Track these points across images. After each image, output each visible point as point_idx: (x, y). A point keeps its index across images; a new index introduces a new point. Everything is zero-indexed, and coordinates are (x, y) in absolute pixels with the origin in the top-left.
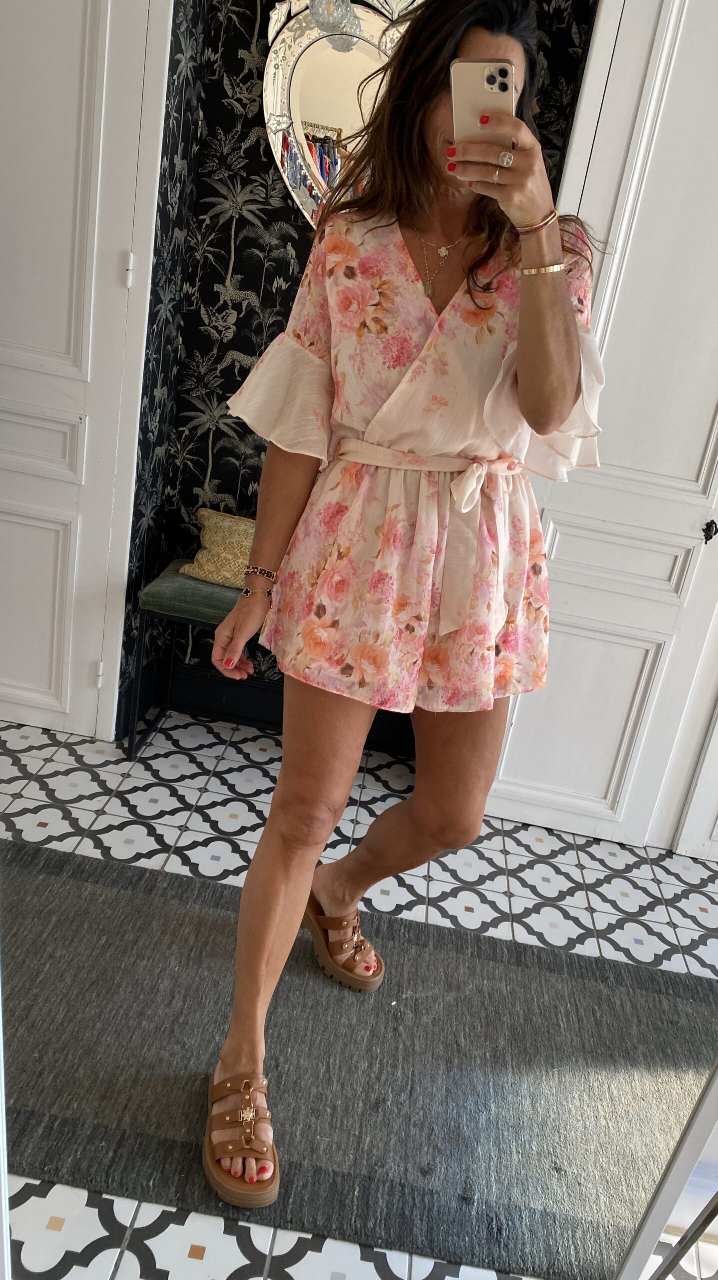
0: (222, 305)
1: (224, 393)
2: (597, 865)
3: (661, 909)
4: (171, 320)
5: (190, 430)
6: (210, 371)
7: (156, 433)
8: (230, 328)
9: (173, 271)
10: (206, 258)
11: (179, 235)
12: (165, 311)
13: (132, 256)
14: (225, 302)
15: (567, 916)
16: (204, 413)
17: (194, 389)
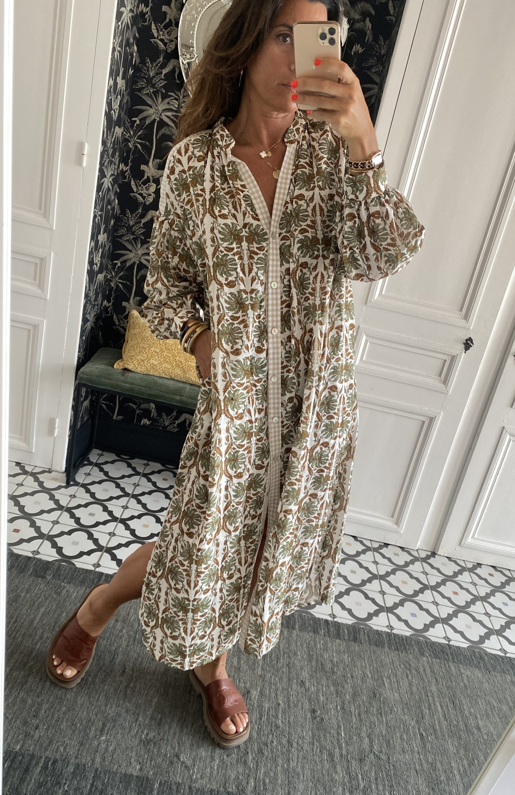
0: (146, 179)
1: (146, 238)
2: (386, 561)
3: (427, 593)
4: (111, 188)
5: (121, 263)
6: (136, 223)
7: (99, 265)
8: (150, 195)
9: (113, 155)
10: (136, 147)
11: (119, 131)
12: (107, 182)
13: (86, 144)
14: (148, 177)
15: (367, 597)
16: (131, 252)
17: (123, 235)
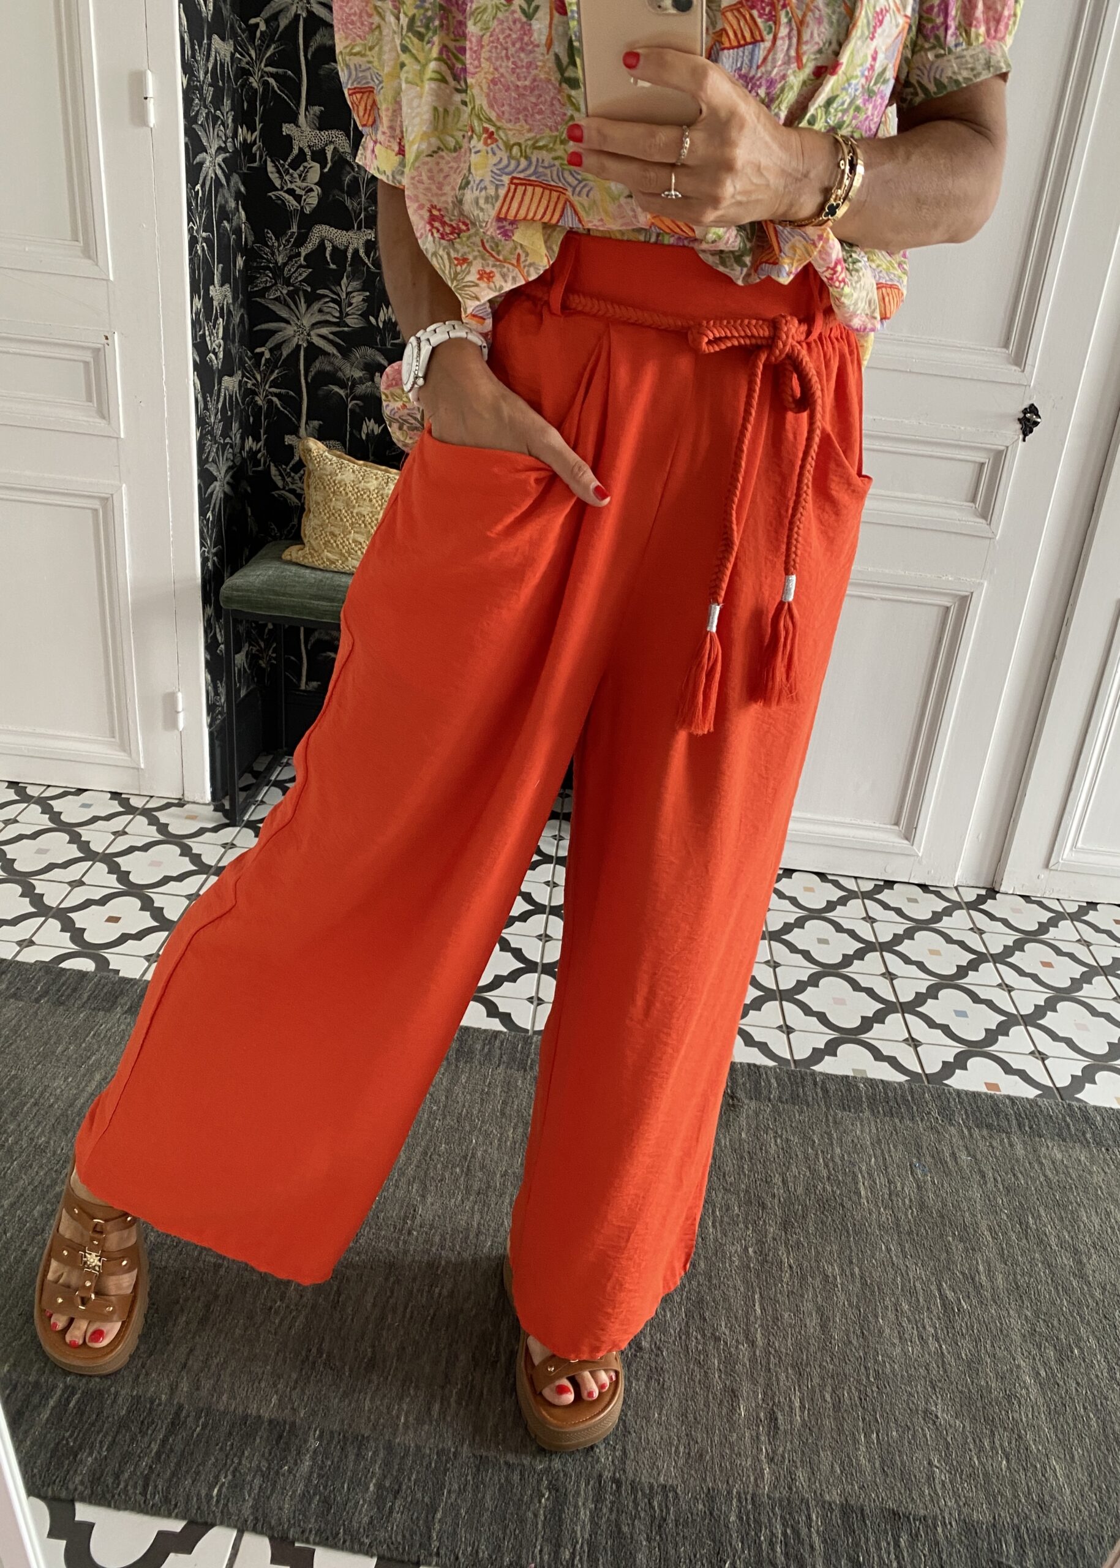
0: (297, 156)
1: (314, 290)
2: (893, 916)
3: (987, 968)
4: (223, 181)
5: (271, 350)
6: (290, 258)
7: (221, 355)
8: (311, 190)
9: (217, 102)
10: (266, 84)
11: (222, 48)
12: (212, 165)
13: (149, 75)
14: (301, 150)
15: (856, 986)
16: (288, 322)
17: (267, 289)
